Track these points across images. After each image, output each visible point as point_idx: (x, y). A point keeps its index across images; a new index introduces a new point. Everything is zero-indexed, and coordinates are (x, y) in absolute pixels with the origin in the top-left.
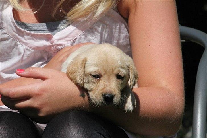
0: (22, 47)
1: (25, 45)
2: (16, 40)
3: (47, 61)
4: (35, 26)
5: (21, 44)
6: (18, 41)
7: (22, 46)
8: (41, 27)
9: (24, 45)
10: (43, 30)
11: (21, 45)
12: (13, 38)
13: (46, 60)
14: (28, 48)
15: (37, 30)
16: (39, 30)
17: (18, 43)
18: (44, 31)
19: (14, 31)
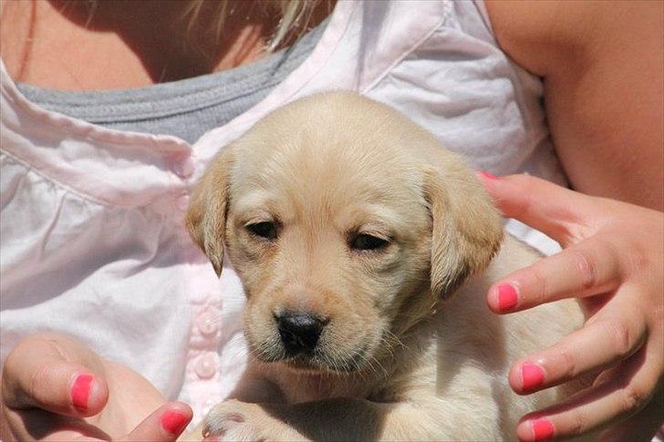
0: (53, 192)
1: (65, 183)
2: (22, 165)
3: (156, 257)
4: (100, 104)
5: (47, 181)
6: (29, 170)
7: (49, 191)
8: (128, 106)
9: (58, 184)
10: (137, 121)
11: (44, 186)
12: (8, 157)
13: (152, 256)
14: (77, 198)
15: (109, 119)
16: (116, 119)
17: (33, 176)
18: (143, 124)
19: (9, 126)
